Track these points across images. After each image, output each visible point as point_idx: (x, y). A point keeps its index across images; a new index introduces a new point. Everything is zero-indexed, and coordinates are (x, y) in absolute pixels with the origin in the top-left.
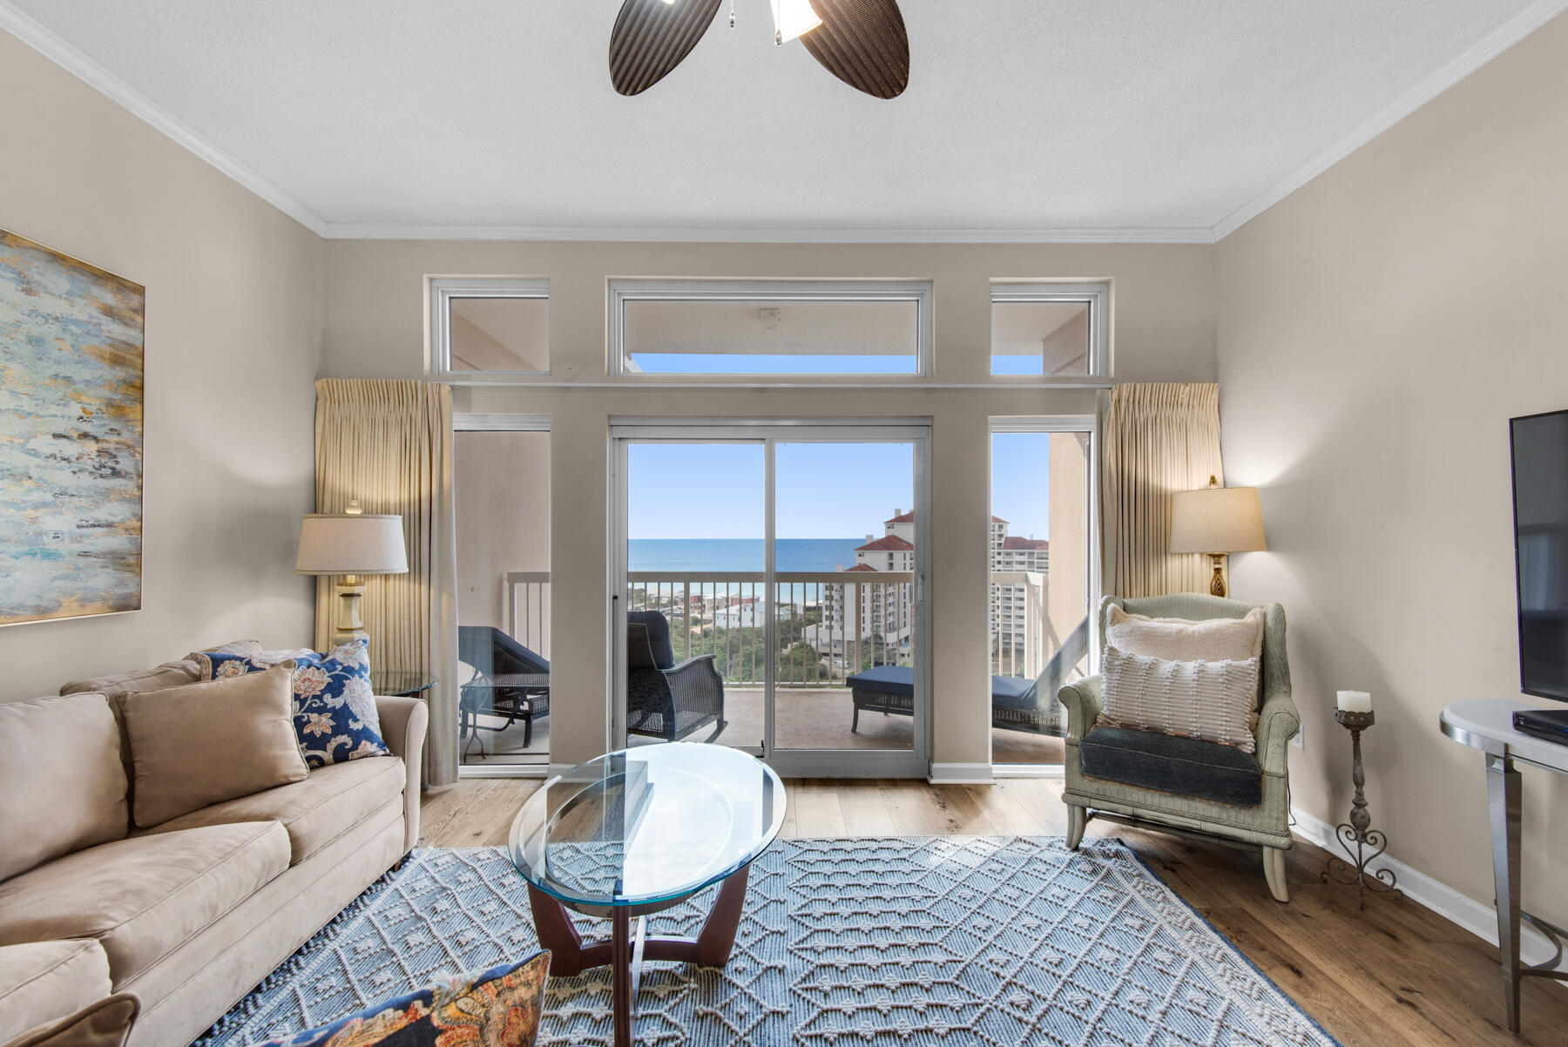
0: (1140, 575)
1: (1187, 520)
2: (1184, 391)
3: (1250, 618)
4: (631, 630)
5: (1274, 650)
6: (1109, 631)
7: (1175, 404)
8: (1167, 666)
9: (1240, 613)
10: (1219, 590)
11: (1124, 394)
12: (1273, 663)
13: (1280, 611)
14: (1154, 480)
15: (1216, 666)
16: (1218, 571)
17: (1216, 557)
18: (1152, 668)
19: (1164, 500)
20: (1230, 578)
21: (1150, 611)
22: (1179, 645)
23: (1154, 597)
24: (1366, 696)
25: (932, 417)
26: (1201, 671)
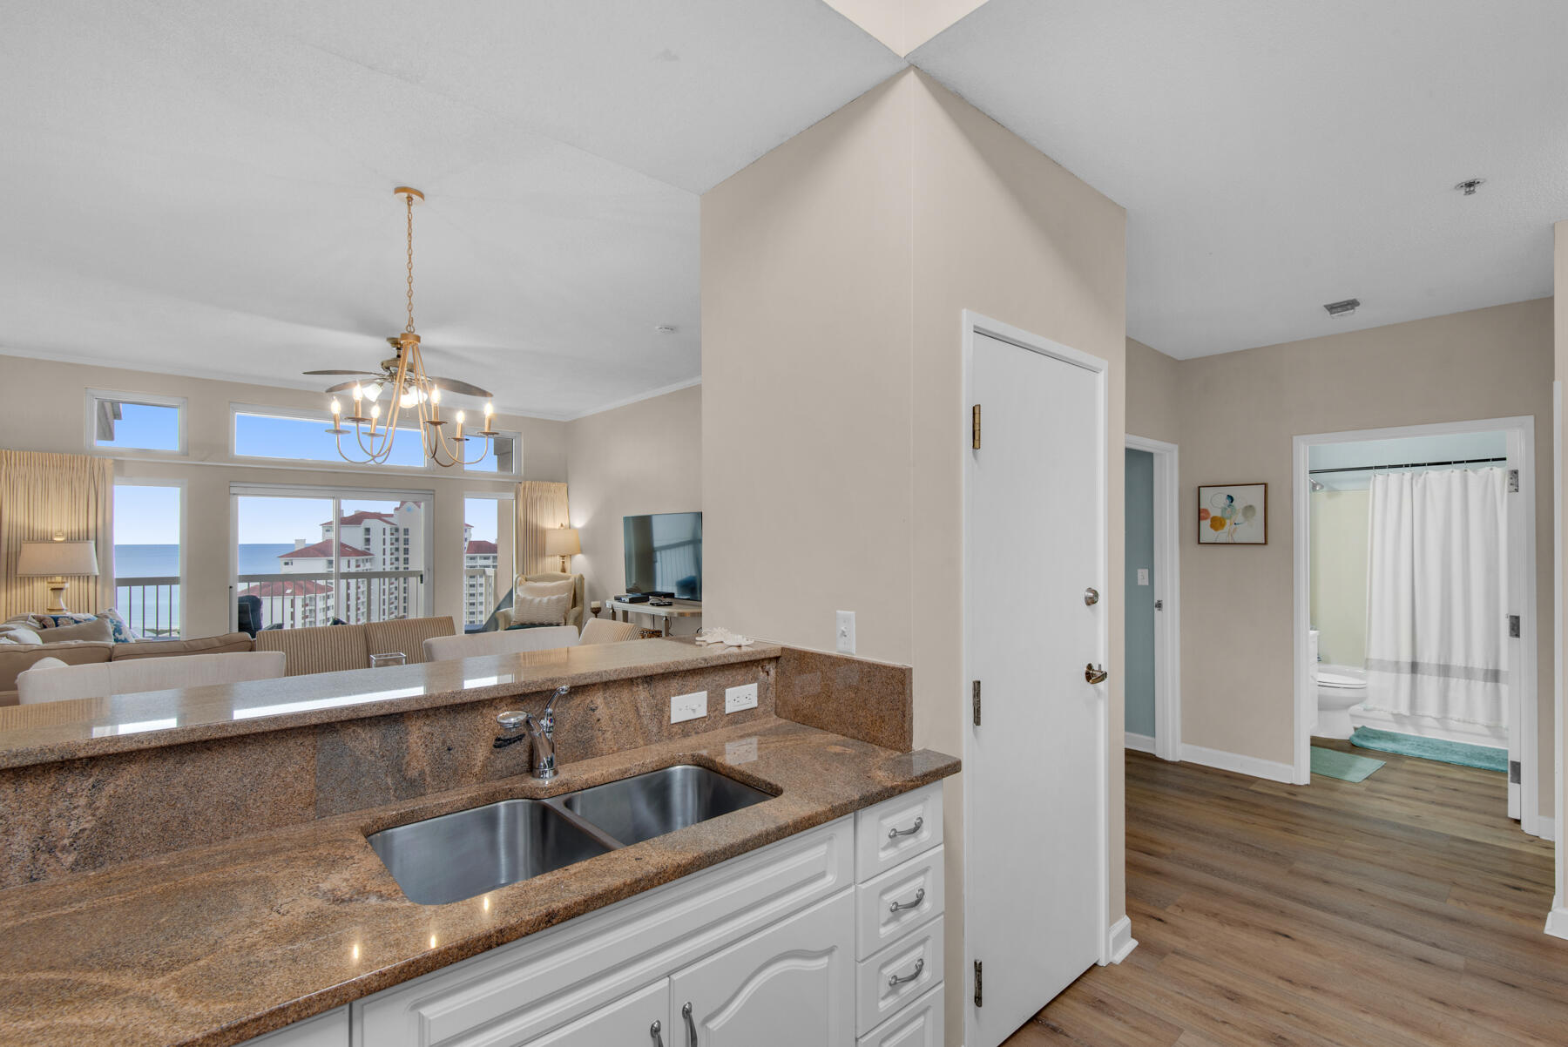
0: (534, 565)
1: (552, 541)
2: (553, 486)
3: (571, 580)
4: (240, 606)
5: (578, 591)
6: (518, 589)
7: (549, 491)
8: (538, 599)
9: (568, 578)
10: (564, 570)
11: (527, 486)
12: (578, 596)
13: (582, 578)
14: (540, 523)
15: (554, 597)
16: (563, 562)
17: (563, 557)
18: (532, 600)
19: (544, 532)
20: (567, 565)
21: (535, 580)
22: (543, 592)
23: (540, 574)
24: (599, 602)
25: (434, 491)
26: (549, 600)
